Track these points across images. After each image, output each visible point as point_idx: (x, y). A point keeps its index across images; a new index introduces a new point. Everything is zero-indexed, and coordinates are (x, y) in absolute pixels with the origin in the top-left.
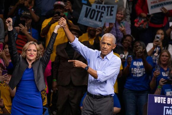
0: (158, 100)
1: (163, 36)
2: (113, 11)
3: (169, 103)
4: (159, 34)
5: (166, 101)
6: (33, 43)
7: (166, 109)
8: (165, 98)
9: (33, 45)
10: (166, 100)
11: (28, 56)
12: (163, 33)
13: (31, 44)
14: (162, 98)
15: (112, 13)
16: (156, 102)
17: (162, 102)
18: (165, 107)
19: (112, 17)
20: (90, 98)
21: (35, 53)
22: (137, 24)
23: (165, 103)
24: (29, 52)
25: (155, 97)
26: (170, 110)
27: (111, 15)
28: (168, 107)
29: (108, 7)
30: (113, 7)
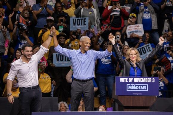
0: (122, 80)
1: (120, 36)
2: (85, 22)
3: (130, 82)
4: (117, 35)
5: (128, 81)
6: (133, 49)
7: (128, 86)
8: (127, 78)
9: (133, 50)
10: (128, 79)
11: (131, 58)
12: (120, 34)
13: (131, 50)
14: (125, 78)
15: (85, 23)
16: (121, 81)
17: (125, 82)
18: (127, 85)
19: (85, 26)
20: (78, 82)
21: (136, 55)
22: (103, 29)
23: (127, 82)
24: (131, 56)
25: (120, 78)
26: (131, 86)
27: (85, 24)
28: (130, 85)
29: (82, 19)
30: (85, 19)
